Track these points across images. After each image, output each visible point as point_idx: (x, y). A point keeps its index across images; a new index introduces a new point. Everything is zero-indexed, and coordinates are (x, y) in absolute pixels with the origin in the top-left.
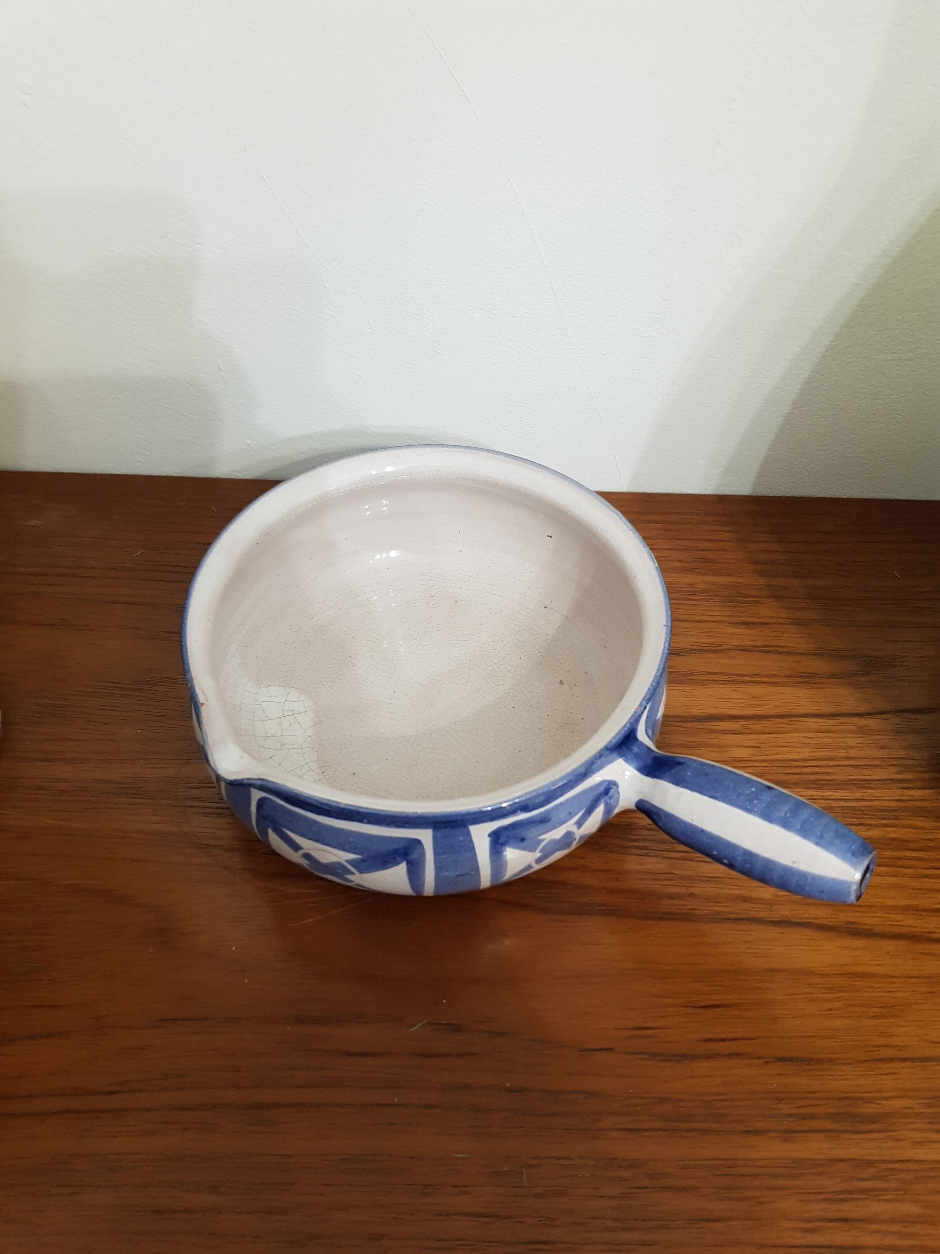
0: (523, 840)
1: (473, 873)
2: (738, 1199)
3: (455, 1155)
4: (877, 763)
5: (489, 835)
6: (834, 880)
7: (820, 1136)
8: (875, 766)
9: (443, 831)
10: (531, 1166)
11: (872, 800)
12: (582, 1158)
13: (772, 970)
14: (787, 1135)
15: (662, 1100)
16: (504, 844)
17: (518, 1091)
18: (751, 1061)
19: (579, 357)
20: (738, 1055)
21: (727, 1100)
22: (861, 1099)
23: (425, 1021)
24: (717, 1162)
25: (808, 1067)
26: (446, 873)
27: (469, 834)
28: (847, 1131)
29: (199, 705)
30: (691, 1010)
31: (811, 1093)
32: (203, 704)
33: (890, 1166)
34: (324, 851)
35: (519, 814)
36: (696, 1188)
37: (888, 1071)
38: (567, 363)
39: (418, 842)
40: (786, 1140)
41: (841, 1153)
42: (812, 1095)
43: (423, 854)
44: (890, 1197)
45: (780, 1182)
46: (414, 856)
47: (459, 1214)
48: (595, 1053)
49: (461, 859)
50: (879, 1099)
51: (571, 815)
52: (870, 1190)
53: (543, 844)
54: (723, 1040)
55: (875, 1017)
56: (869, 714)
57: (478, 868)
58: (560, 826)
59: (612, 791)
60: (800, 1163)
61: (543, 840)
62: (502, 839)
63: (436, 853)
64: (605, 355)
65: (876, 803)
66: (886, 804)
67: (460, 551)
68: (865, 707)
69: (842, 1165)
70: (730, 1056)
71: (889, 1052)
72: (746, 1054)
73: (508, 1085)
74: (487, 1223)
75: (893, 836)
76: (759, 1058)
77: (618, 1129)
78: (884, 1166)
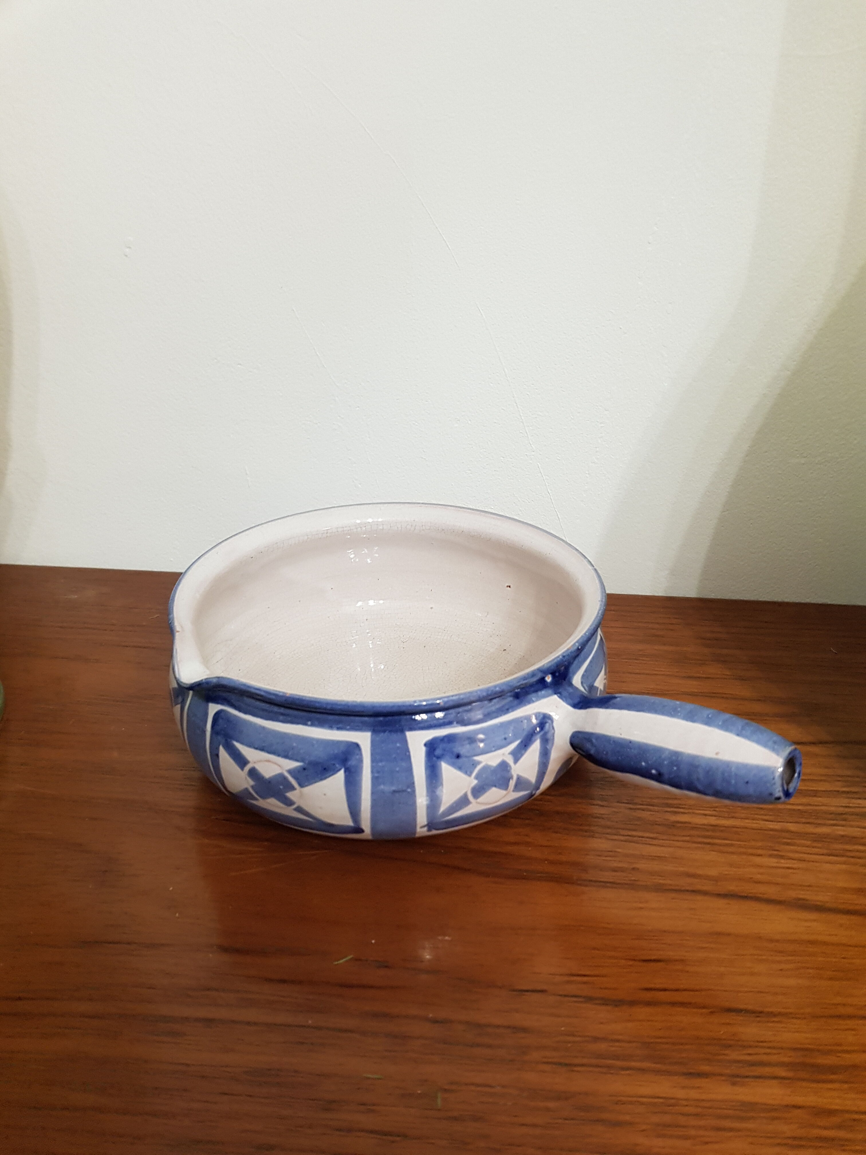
0: (458, 756)
1: (409, 790)
2: (679, 1137)
3: (365, 1075)
4: (823, 778)
5: (425, 745)
6: (757, 767)
7: (775, 1082)
8: (821, 780)
9: (382, 734)
10: (446, 1090)
11: (818, 806)
12: (503, 1087)
13: (719, 934)
14: (735, 1079)
15: (596, 1039)
16: (439, 758)
17: (442, 1022)
18: (695, 1010)
19: (539, 462)
20: (682, 1004)
21: (667, 1043)
22: (818, 1051)
23: (351, 957)
24: (656, 1100)
25: (758, 1019)
26: (382, 787)
27: (405, 742)
28: (803, 1080)
29: (175, 631)
30: (631, 963)
31: (762, 1042)
32: (178, 632)
33: (856, 1116)
34: (268, 761)
35: (455, 727)
36: (631, 1124)
37: (846, 1027)
38: (529, 467)
39: (357, 746)
40: (734, 1084)
41: (799, 1100)
42: (761, 1044)
43: (361, 761)
44: (858, 1148)
45: (727, 1124)
46: (352, 762)
47: (363, 1131)
48: (526, 993)
49: (397, 769)
50: (840, 1052)
51: (507, 742)
52: (833, 1139)
53: (479, 768)
54: (665, 990)
55: (831, 979)
56: (814, 743)
57: (413, 783)
58: (495, 750)
59: (547, 725)
60: (752, 1106)
61: (479, 763)
62: (438, 752)
63: (373, 760)
64: (559, 460)
65: (823, 808)
66: (833, 809)
67: (432, 608)
68: (810, 738)
69: (797, 1112)
70: (673, 1004)
71: (850, 1011)
72: (690, 1003)
73: (431, 1015)
74: (393, 1142)
75: (842, 833)
76: (704, 1007)
77: (547, 1063)
78: (847, 1116)
